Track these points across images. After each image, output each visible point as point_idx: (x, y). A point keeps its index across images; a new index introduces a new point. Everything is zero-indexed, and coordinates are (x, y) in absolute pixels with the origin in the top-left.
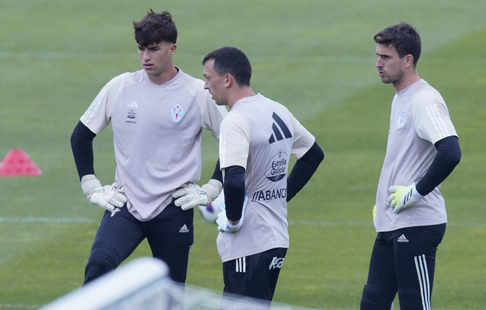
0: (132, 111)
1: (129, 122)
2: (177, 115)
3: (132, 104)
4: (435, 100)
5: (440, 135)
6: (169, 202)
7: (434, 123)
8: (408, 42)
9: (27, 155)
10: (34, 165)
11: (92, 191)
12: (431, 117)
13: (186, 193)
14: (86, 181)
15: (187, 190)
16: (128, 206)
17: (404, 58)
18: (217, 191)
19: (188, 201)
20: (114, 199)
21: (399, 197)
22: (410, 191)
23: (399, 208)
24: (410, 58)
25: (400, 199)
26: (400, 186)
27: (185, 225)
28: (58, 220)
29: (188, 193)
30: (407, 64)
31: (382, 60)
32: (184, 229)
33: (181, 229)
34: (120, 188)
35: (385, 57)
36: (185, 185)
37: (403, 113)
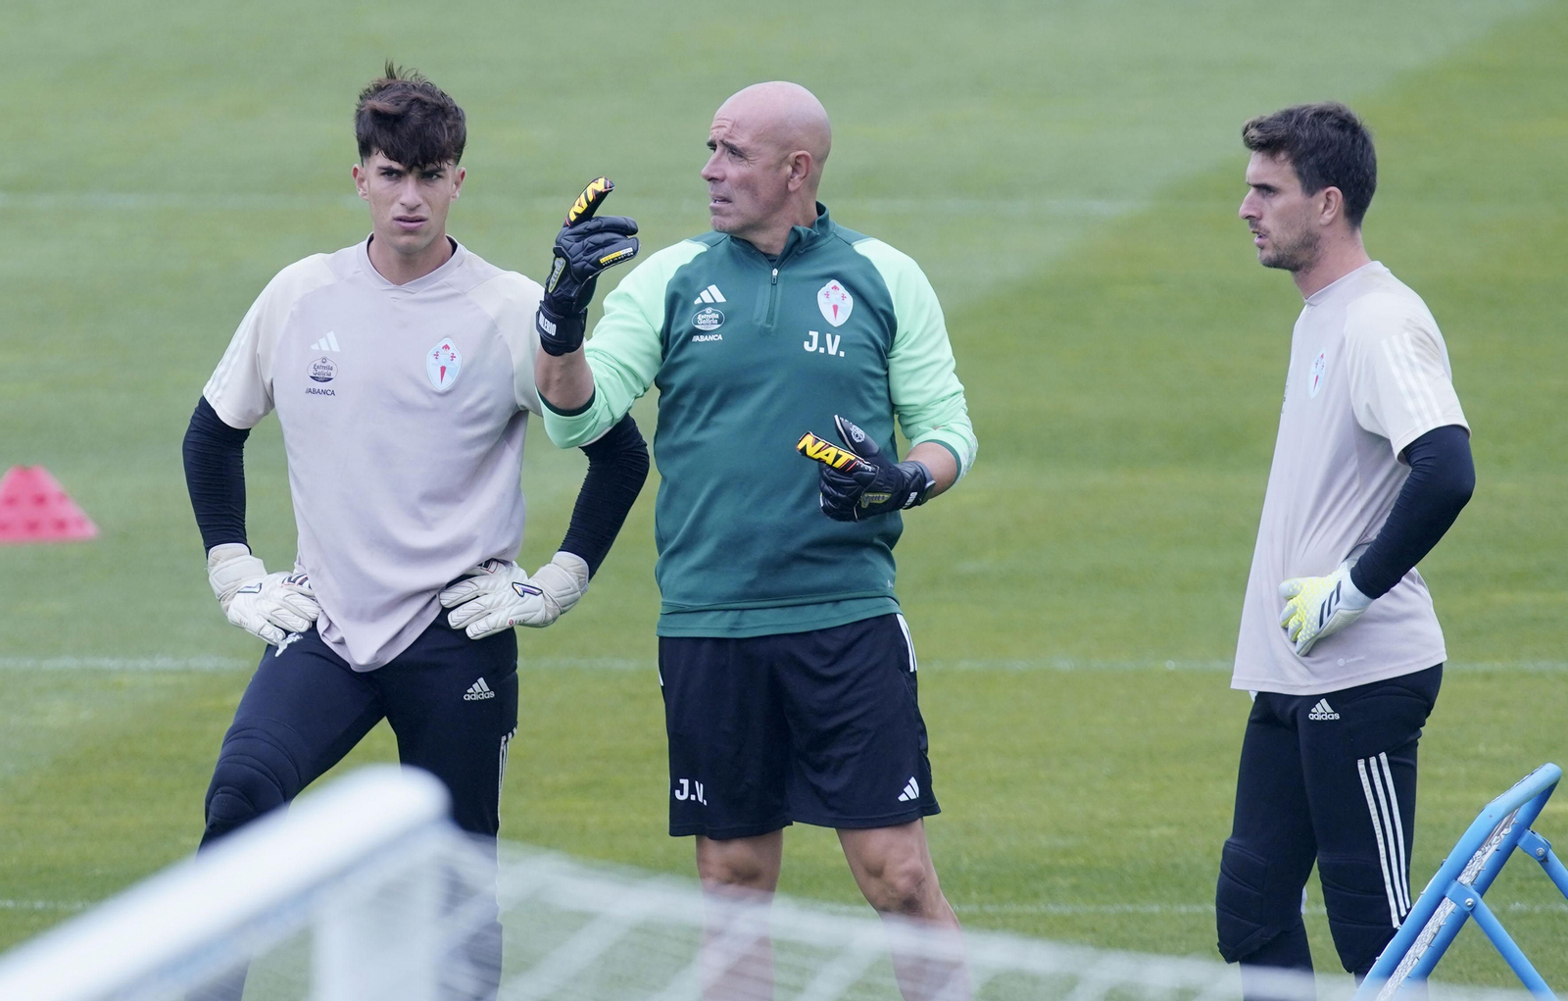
0: (324, 360)
1: (314, 392)
2: (443, 369)
3: (322, 342)
4: (1408, 320)
5: (1418, 422)
6: (432, 615)
7: (1402, 386)
8: (1330, 150)
9: (52, 482)
10: (71, 510)
11: (232, 590)
12: (1395, 371)
13: (479, 593)
14: (219, 562)
15: (480, 583)
16: (321, 627)
17: (1316, 197)
18: (573, 585)
19: (484, 614)
20: (284, 611)
21: (1305, 608)
22: (1334, 587)
23: (1308, 638)
24: (1332, 197)
25: (1308, 612)
26: (1309, 578)
27: (481, 680)
28: (144, 664)
29: (486, 591)
30: (1326, 213)
31: (1259, 198)
32: (478, 690)
33: (470, 691)
34: (301, 584)
35: (1265, 189)
36: (479, 570)
37: (1322, 356)
